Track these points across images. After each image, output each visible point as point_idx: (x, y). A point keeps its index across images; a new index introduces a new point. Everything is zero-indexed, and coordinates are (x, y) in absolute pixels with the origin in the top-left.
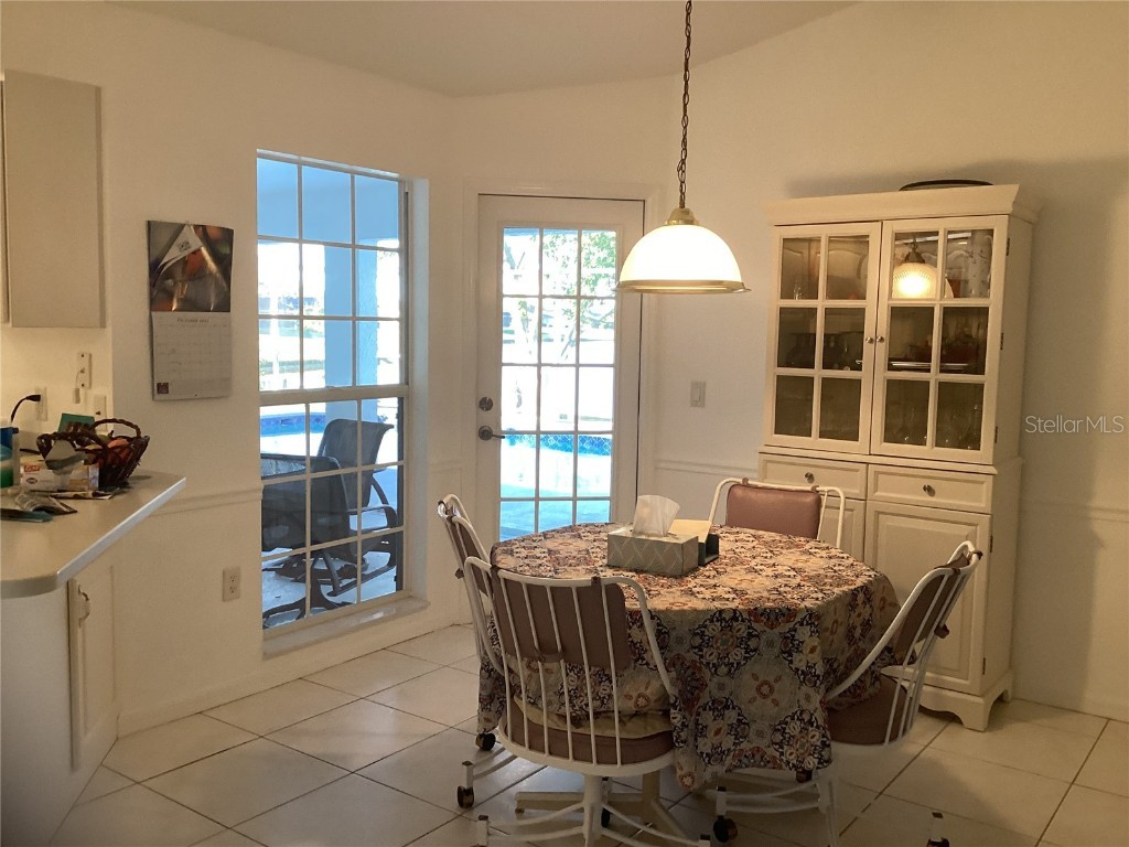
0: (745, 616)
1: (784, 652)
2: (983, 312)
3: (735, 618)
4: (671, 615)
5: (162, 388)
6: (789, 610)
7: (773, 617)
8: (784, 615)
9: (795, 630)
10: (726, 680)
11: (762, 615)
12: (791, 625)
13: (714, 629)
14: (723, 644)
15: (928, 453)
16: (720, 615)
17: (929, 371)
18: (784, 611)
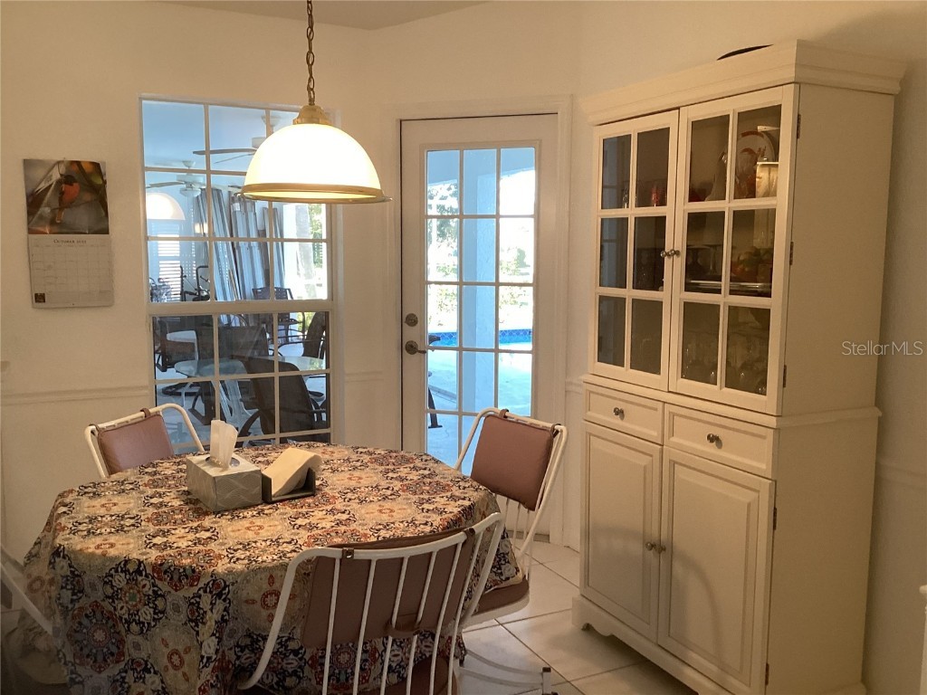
0: (149, 571)
1: (191, 620)
2: (770, 214)
3: (138, 572)
4: (81, 557)
5: (40, 298)
6: (193, 571)
7: (176, 577)
8: (187, 576)
9: (200, 597)
10: (139, 639)
11: (166, 572)
12: (195, 590)
13: (120, 580)
14: (131, 599)
15: (717, 395)
16: (125, 565)
17: (719, 291)
18: (189, 572)
